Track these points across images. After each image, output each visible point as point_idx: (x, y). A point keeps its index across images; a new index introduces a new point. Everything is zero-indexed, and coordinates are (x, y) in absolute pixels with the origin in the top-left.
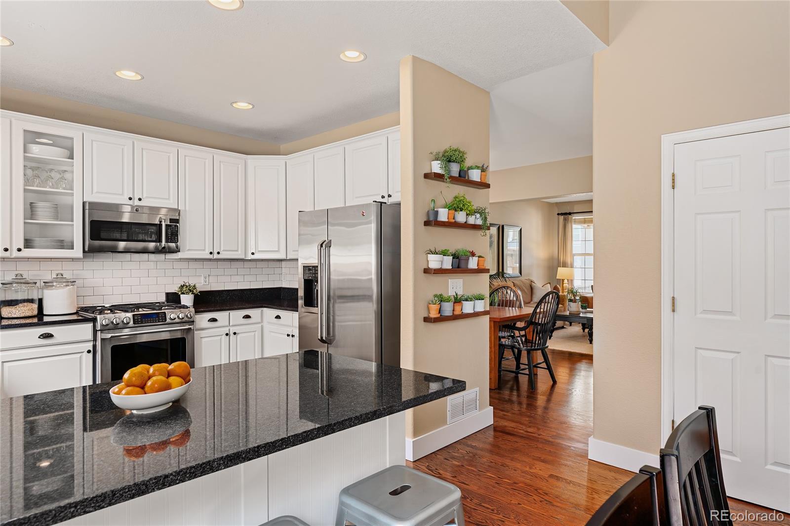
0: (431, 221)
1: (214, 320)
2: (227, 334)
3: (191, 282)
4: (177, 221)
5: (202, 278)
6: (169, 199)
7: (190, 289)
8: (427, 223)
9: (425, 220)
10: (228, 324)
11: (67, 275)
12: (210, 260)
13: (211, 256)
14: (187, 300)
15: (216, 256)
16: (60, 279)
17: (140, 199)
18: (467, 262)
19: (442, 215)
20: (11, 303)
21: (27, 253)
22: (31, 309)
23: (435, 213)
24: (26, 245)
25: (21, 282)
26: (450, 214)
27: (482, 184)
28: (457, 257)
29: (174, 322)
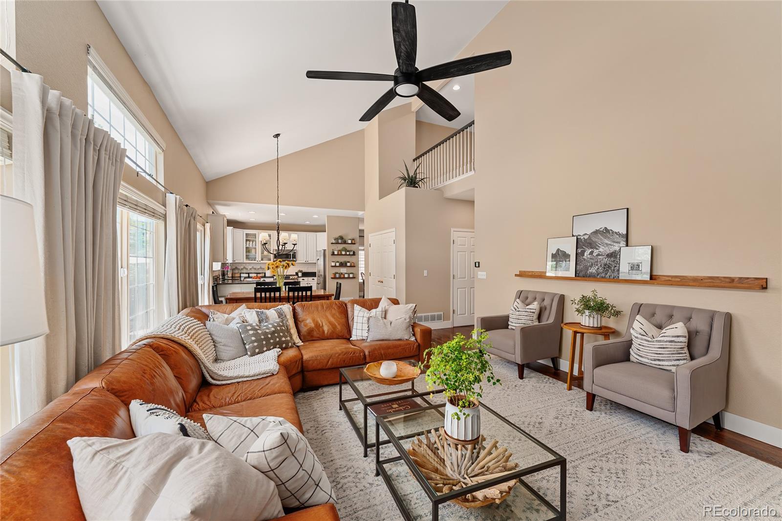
1: (305, 279)
3: (301, 269)
4: (295, 253)
5: (308, 268)
7: (301, 271)
8: (332, 255)
10: (307, 281)
12: (306, 263)
14: (300, 275)
17: (286, 248)
18: (346, 264)
19: (336, 253)
20: (260, 273)
21: (262, 262)
22: (263, 275)
23: (333, 253)
24: (262, 260)
25: (261, 268)
26: (339, 252)
27: (352, 243)
28: (341, 263)
29: (292, 279)
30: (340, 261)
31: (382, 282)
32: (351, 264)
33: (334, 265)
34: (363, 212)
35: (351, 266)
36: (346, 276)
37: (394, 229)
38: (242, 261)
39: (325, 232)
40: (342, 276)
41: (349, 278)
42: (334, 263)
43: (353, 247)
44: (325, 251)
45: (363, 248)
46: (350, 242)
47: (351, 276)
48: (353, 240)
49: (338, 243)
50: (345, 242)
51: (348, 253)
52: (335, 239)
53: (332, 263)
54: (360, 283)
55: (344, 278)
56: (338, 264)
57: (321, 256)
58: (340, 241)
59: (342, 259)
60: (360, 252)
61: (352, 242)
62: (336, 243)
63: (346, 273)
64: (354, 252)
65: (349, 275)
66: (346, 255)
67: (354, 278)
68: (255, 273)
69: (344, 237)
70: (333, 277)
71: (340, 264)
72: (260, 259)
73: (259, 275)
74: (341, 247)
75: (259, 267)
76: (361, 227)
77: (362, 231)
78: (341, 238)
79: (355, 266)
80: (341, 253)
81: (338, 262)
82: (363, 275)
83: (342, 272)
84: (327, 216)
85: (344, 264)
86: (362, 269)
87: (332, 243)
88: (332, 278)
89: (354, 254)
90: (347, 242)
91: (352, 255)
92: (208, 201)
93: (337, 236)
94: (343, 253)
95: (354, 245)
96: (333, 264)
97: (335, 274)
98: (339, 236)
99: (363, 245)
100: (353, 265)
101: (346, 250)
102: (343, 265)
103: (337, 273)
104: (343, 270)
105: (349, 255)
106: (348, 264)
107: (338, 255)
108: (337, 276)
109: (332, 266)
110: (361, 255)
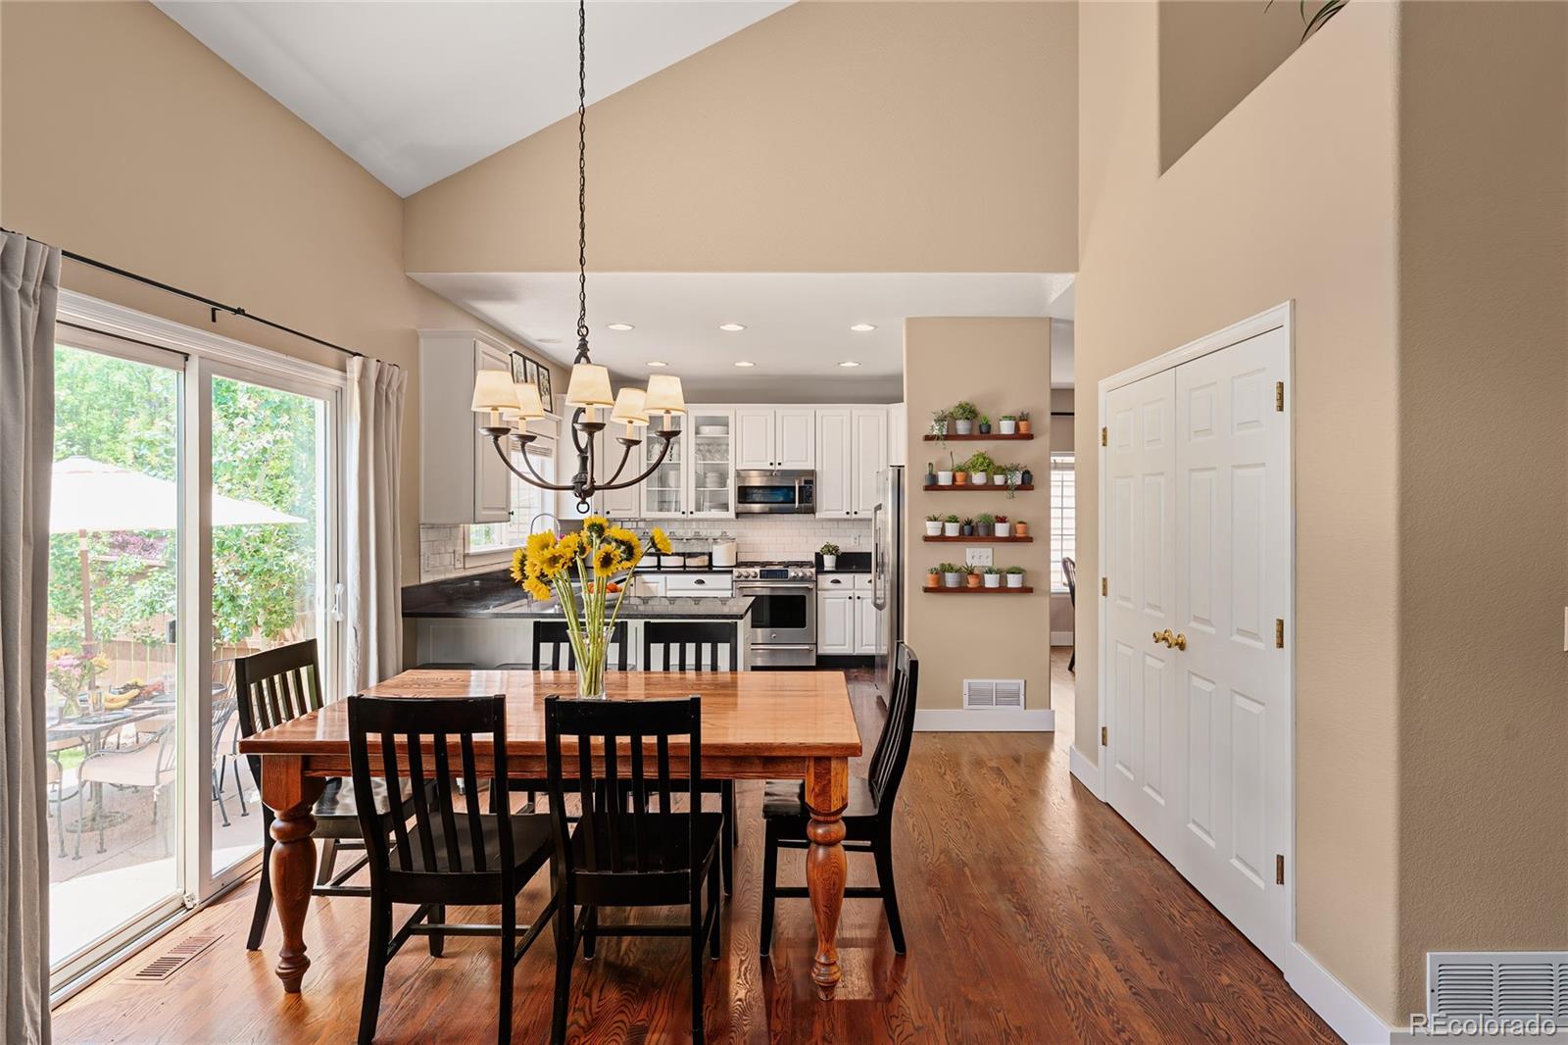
0: (933, 485)
1: (838, 582)
2: (850, 598)
3: (833, 542)
4: (811, 482)
5: (852, 539)
6: (807, 461)
7: (832, 550)
8: (927, 488)
9: (925, 484)
10: (852, 587)
11: (730, 534)
12: (845, 520)
13: (848, 516)
14: (829, 562)
15: (854, 516)
16: (725, 537)
17: (780, 464)
18: (990, 529)
19: (944, 478)
20: (691, 555)
21: (698, 515)
22: (703, 561)
23: (933, 478)
24: (698, 509)
25: (698, 538)
26: (960, 476)
27: (1018, 436)
28: (969, 523)
29: (794, 579)
30: (963, 517)
31: (1182, 646)
32: (1012, 529)
33: (937, 533)
34: (1072, 276)
35: (1012, 539)
36: (991, 581)
37: (1282, 313)
38: (633, 514)
39: (901, 400)
40: (972, 582)
41: (1002, 589)
42: (939, 524)
43: (1023, 454)
44: (899, 469)
45: (1070, 460)
46: (1007, 427)
47: (1013, 581)
48: (1024, 417)
49: (952, 436)
50: (986, 432)
51: (999, 480)
52: (940, 420)
53: (929, 524)
54: (1056, 598)
55: (981, 589)
56: (952, 530)
57: (885, 491)
58: (962, 427)
59: (975, 506)
60: (1055, 475)
61: (1017, 427)
62: (947, 438)
63: (990, 572)
64: (1027, 476)
65: (1003, 579)
66: (989, 486)
67: (1025, 590)
68: (678, 554)
69: (986, 412)
70: (931, 585)
71: (962, 529)
72: (692, 508)
73: (690, 562)
74: (965, 452)
75: (690, 534)
76: (1059, 378)
77: (1065, 393)
78: (969, 412)
79: (1029, 539)
80: (968, 478)
81: (953, 520)
82: (1070, 567)
83: (970, 562)
84: (910, 322)
85: (982, 532)
86: (1062, 545)
87: (928, 438)
88: (927, 590)
89: (1027, 484)
90: (994, 432)
91: (1018, 488)
92: (417, 276)
93: (949, 404)
94: (978, 478)
95: (1031, 441)
96: (932, 529)
97: (941, 572)
98: (961, 406)
99: (1068, 447)
100: (1020, 534)
101: (989, 466)
102: (974, 532)
103: (951, 569)
104: (977, 556)
105: (1004, 487)
106: (1001, 530)
107: (954, 487)
108: (951, 580)
109: (927, 539)
110: (1062, 488)
